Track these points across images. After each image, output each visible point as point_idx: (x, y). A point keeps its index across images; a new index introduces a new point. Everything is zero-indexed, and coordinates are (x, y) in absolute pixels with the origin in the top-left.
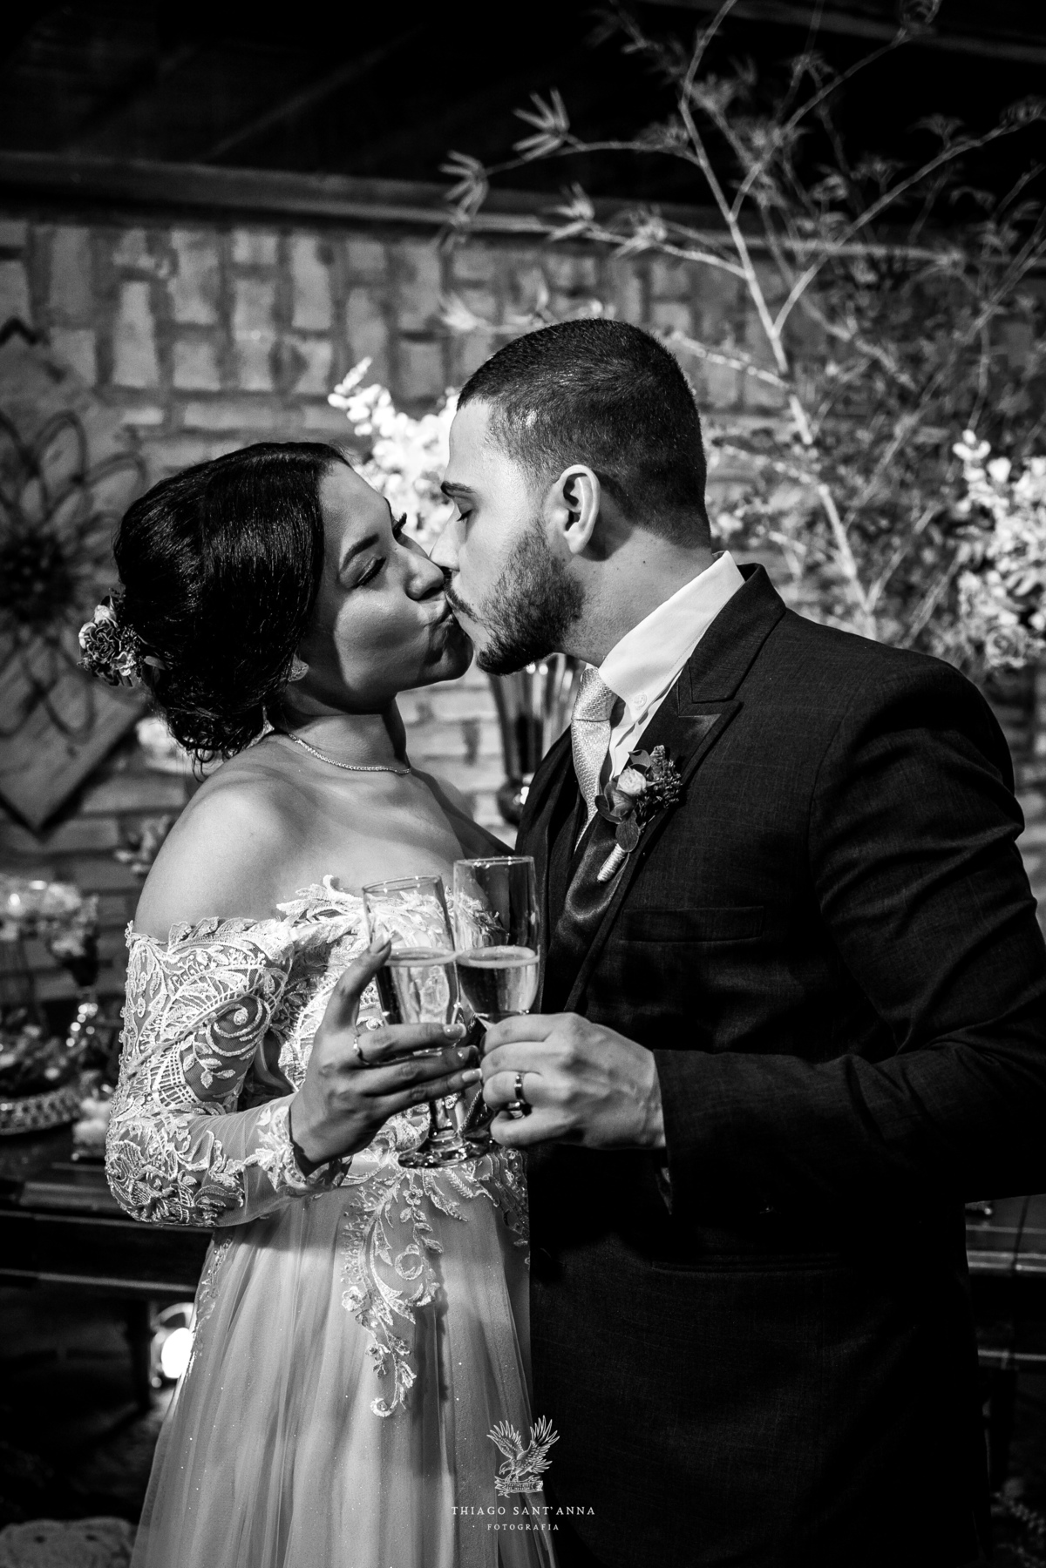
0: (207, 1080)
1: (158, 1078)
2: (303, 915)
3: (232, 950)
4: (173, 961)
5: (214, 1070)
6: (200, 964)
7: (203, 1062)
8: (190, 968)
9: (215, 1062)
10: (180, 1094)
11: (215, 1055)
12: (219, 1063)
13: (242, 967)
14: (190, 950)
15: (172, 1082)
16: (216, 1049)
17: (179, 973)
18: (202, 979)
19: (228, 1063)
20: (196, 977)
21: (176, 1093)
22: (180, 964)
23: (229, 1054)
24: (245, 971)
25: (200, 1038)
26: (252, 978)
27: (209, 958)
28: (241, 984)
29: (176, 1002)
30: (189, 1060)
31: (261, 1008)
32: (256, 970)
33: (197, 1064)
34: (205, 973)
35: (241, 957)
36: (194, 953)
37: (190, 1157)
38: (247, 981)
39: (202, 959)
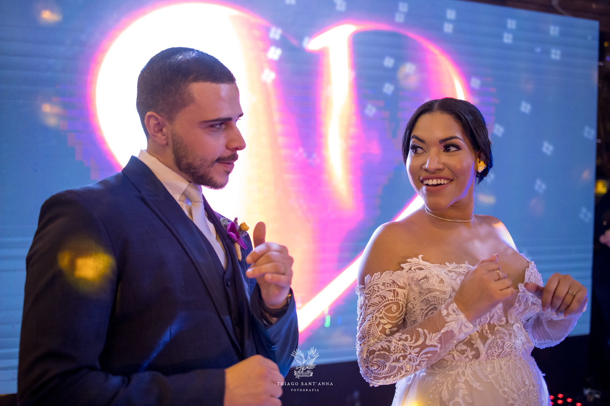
0: (387, 332)
2: (410, 269)
3: (386, 284)
4: (367, 292)
5: (389, 328)
6: (376, 291)
7: (386, 326)
8: (373, 293)
11: (388, 323)
12: (391, 326)
13: (389, 289)
14: (372, 287)
15: (376, 335)
16: (388, 320)
17: (369, 295)
18: (377, 296)
19: (394, 325)
20: (375, 296)
22: (370, 292)
23: (394, 322)
24: (390, 291)
25: (382, 318)
26: (394, 293)
27: (379, 288)
28: (391, 295)
29: (370, 306)
30: (381, 327)
31: (401, 305)
32: (395, 290)
33: (383, 327)
34: (378, 294)
35: (389, 285)
36: (374, 287)
37: (413, 341)
38: (393, 295)
39: (376, 289)
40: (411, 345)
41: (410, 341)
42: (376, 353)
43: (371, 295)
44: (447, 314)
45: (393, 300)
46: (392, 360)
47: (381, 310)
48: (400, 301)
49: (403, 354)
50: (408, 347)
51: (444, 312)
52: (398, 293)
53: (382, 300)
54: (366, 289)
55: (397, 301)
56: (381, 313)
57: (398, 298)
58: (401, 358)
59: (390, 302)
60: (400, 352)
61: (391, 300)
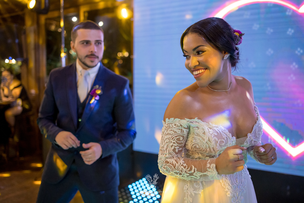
0: (177, 151)
1: (168, 151)
3: (176, 125)
4: (166, 126)
5: (178, 149)
6: (171, 127)
7: (176, 148)
9: (178, 147)
10: (172, 154)
11: (177, 146)
12: (179, 147)
13: (179, 128)
14: (169, 124)
15: (170, 152)
16: (178, 145)
17: (167, 128)
18: (171, 130)
19: (180, 147)
20: (170, 130)
21: (171, 154)
22: (167, 127)
23: (180, 145)
24: (180, 129)
25: (174, 143)
26: (181, 131)
27: (172, 126)
28: (179, 132)
29: (167, 134)
30: (173, 147)
31: (185, 137)
32: (182, 129)
33: (174, 148)
34: (172, 129)
35: (178, 126)
36: (169, 125)
37: (188, 170)
38: (180, 131)
39: (171, 126)
40: (186, 171)
41: (186, 169)
42: (169, 164)
43: (168, 129)
44: (209, 167)
45: (180, 134)
46: (174, 172)
47: (174, 139)
48: (185, 135)
49: (180, 172)
50: (184, 171)
51: (208, 165)
52: (183, 131)
53: (174, 133)
54: (166, 124)
55: (183, 135)
56: (174, 140)
57: (183, 133)
58: (179, 174)
59: (179, 135)
60: (180, 171)
61: (179, 134)
